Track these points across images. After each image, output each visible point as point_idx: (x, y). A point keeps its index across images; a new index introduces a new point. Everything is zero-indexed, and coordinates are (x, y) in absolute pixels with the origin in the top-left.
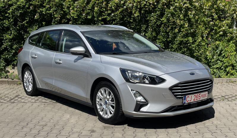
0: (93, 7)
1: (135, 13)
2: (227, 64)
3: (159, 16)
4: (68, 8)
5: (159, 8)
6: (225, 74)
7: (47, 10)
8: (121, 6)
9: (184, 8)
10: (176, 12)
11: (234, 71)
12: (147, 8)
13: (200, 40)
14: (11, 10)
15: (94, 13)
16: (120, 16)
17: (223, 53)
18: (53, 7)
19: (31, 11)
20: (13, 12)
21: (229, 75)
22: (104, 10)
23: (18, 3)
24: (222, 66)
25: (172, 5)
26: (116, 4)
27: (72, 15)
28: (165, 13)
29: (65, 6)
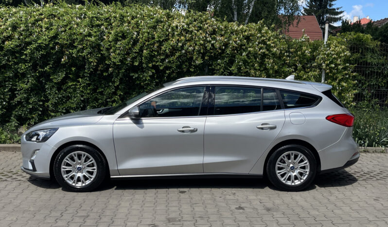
0: (141, 50)
1: (197, 59)
3: (228, 63)
4: (108, 50)
5: (228, 54)
7: (78, 52)
8: (178, 50)
9: (260, 55)
10: (249, 59)
12: (212, 53)
14: (29, 51)
15: (143, 58)
16: (177, 62)
18: (87, 48)
19: (57, 52)
20: (32, 53)
22: (156, 53)
23: (39, 42)
25: (244, 50)
26: (171, 46)
27: (115, 60)
28: (236, 60)
29: (104, 47)
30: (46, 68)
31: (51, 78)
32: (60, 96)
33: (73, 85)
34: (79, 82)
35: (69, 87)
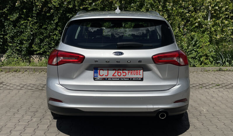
1: (116, 3)
2: (201, 54)
3: (139, 6)
6: (199, 63)
10: (155, 3)
11: (207, 60)
13: (177, 31)
15: (76, 2)
16: (101, 5)
17: (198, 43)
21: (203, 64)
24: (196, 56)
27: (55, 4)
28: (145, 4)
30: (4, 10)
31: (8, 17)
32: (15, 31)
33: (25, 23)
34: (29, 20)
35: (22, 24)
